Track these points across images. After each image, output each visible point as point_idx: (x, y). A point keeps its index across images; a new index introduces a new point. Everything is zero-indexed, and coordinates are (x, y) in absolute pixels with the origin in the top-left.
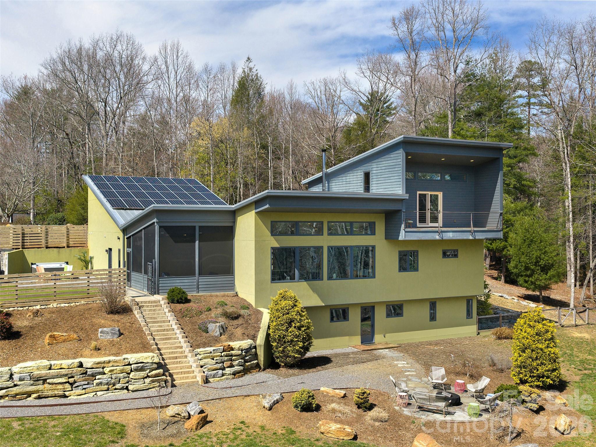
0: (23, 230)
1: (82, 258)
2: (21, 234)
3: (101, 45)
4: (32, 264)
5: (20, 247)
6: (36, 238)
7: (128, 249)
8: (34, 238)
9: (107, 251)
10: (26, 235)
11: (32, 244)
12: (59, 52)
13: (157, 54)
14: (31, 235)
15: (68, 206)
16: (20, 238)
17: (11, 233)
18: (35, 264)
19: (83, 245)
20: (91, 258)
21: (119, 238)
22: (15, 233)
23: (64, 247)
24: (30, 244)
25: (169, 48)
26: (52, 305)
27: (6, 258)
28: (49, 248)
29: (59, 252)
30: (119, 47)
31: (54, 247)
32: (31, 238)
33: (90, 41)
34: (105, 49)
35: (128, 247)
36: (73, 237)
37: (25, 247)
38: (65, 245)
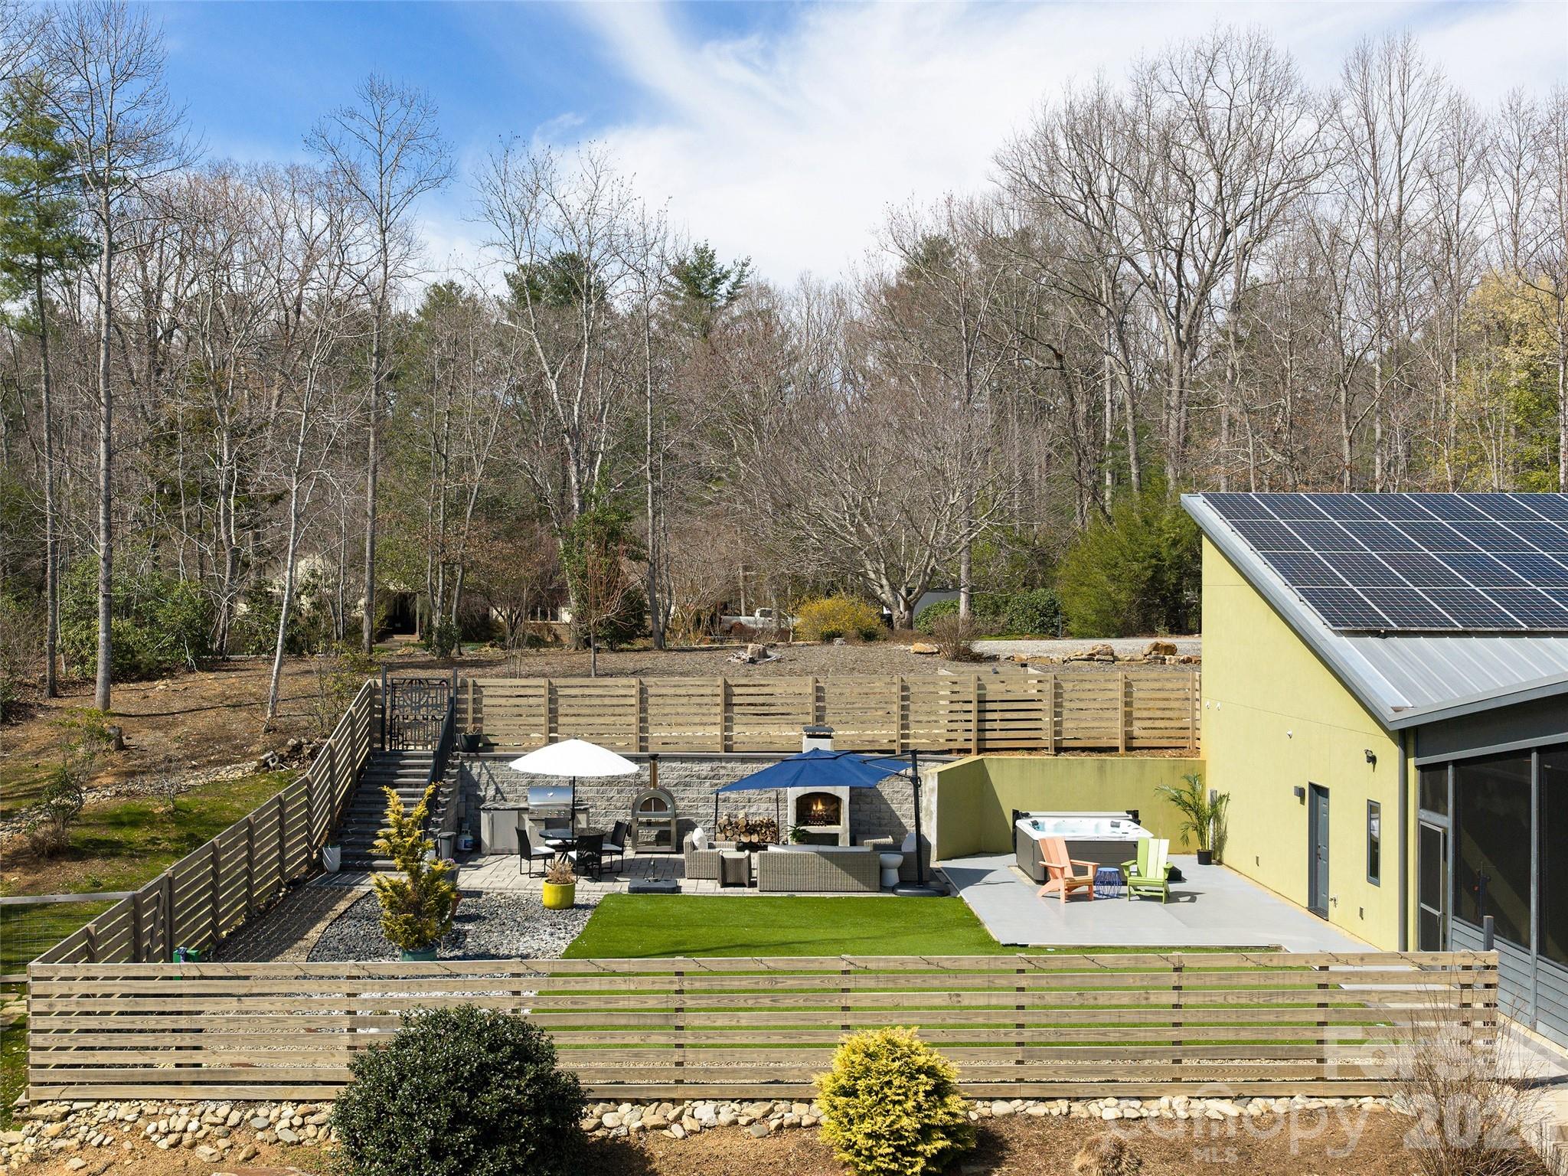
0: (981, 687)
1: (1186, 797)
2: (975, 703)
3: (1165, 76)
4: (1017, 815)
5: (972, 745)
6: (1022, 715)
7: (1425, 814)
8: (1015, 715)
9: (1300, 792)
10: (989, 706)
11: (1011, 734)
12: (1040, 116)
13: (1339, 84)
14: (1006, 706)
15: (1067, 568)
16: (973, 716)
17: (943, 697)
18: (1027, 815)
19: (1180, 743)
20: (1218, 801)
21: (1372, 759)
22: (955, 697)
23: (1116, 749)
24: (1004, 735)
25: (1376, 60)
26: (1164, 1101)
27: (932, 790)
28: (1067, 750)
29: (1101, 769)
30: (1223, 78)
31: (1084, 749)
32: (1008, 715)
33: (1131, 72)
34: (1176, 88)
35: (1424, 804)
36: (1145, 714)
37: (989, 745)
38: (1119, 743)
